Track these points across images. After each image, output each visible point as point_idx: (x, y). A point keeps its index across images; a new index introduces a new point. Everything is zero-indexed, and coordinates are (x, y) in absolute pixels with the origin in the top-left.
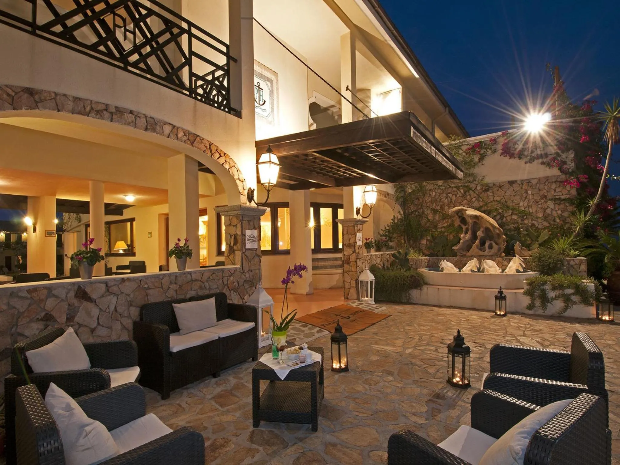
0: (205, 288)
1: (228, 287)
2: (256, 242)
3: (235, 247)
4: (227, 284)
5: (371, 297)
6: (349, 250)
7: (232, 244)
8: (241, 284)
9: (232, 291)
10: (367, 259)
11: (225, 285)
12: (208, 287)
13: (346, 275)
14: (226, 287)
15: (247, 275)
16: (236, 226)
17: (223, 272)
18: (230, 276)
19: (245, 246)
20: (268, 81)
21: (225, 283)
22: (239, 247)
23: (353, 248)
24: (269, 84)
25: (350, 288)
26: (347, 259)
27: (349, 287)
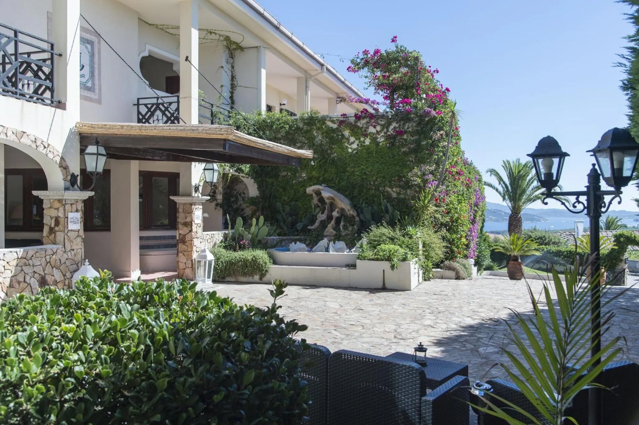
0: (29, 265)
1: (51, 264)
2: (78, 223)
3: (56, 229)
4: (50, 262)
5: (209, 277)
6: (185, 228)
7: (53, 226)
8: (62, 262)
9: (54, 269)
10: (207, 238)
11: (47, 263)
12: (31, 264)
13: (180, 254)
14: (49, 264)
15: (69, 254)
16: (58, 209)
17: (46, 251)
18: (53, 255)
19: (68, 228)
20: (88, 43)
21: (48, 260)
22: (62, 229)
23: (190, 227)
24: (89, 46)
25: (185, 269)
26: (182, 238)
27: (184, 267)
